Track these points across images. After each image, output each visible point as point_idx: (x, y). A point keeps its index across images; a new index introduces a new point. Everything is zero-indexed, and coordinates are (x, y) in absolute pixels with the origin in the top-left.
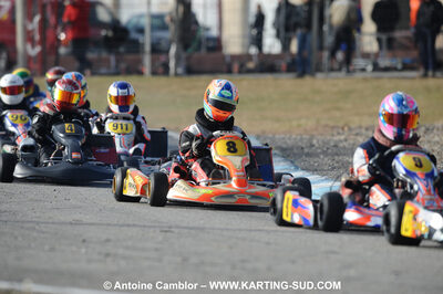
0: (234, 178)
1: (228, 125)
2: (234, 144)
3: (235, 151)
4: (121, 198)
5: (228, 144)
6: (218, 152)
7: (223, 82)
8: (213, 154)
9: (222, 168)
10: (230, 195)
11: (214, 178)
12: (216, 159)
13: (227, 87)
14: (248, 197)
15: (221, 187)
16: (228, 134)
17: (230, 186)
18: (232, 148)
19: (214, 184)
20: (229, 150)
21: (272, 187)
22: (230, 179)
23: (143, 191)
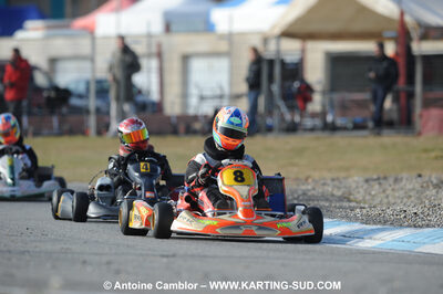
0: (240, 209)
1: (238, 153)
2: (242, 173)
3: (243, 180)
5: (235, 173)
6: (225, 181)
7: (233, 109)
8: (220, 184)
9: (231, 199)
10: (236, 226)
11: (219, 208)
12: (223, 189)
13: (237, 114)
14: (254, 228)
15: (226, 218)
16: (237, 162)
17: (236, 216)
18: (239, 177)
19: (219, 214)
20: (236, 179)
21: (281, 217)
22: (237, 209)
23: (147, 223)
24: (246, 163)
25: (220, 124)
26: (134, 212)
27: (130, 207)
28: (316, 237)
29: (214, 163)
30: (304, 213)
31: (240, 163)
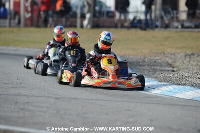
0: (111, 76)
1: (108, 52)
2: (111, 60)
3: (111, 63)
4: (61, 83)
5: (108, 60)
6: (104, 64)
7: (107, 33)
8: (102, 64)
9: (106, 71)
10: (109, 83)
11: (102, 75)
12: (103, 67)
13: (109, 35)
14: (117, 84)
15: (105, 79)
16: (108, 56)
17: (109, 79)
18: (110, 62)
19: (102, 78)
20: (109, 63)
21: (128, 80)
22: (109, 76)
23: (71, 80)
24: (112, 56)
25: (101, 39)
26: (65, 75)
27: (63, 73)
28: (142, 88)
29: (99, 56)
30: (137, 78)
31: (110, 56)
